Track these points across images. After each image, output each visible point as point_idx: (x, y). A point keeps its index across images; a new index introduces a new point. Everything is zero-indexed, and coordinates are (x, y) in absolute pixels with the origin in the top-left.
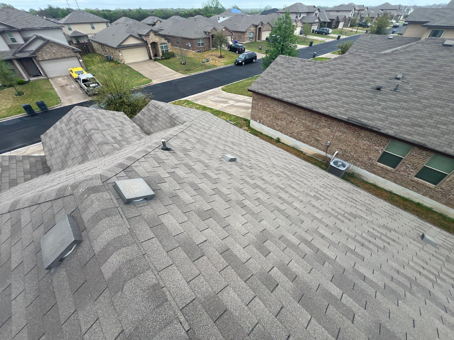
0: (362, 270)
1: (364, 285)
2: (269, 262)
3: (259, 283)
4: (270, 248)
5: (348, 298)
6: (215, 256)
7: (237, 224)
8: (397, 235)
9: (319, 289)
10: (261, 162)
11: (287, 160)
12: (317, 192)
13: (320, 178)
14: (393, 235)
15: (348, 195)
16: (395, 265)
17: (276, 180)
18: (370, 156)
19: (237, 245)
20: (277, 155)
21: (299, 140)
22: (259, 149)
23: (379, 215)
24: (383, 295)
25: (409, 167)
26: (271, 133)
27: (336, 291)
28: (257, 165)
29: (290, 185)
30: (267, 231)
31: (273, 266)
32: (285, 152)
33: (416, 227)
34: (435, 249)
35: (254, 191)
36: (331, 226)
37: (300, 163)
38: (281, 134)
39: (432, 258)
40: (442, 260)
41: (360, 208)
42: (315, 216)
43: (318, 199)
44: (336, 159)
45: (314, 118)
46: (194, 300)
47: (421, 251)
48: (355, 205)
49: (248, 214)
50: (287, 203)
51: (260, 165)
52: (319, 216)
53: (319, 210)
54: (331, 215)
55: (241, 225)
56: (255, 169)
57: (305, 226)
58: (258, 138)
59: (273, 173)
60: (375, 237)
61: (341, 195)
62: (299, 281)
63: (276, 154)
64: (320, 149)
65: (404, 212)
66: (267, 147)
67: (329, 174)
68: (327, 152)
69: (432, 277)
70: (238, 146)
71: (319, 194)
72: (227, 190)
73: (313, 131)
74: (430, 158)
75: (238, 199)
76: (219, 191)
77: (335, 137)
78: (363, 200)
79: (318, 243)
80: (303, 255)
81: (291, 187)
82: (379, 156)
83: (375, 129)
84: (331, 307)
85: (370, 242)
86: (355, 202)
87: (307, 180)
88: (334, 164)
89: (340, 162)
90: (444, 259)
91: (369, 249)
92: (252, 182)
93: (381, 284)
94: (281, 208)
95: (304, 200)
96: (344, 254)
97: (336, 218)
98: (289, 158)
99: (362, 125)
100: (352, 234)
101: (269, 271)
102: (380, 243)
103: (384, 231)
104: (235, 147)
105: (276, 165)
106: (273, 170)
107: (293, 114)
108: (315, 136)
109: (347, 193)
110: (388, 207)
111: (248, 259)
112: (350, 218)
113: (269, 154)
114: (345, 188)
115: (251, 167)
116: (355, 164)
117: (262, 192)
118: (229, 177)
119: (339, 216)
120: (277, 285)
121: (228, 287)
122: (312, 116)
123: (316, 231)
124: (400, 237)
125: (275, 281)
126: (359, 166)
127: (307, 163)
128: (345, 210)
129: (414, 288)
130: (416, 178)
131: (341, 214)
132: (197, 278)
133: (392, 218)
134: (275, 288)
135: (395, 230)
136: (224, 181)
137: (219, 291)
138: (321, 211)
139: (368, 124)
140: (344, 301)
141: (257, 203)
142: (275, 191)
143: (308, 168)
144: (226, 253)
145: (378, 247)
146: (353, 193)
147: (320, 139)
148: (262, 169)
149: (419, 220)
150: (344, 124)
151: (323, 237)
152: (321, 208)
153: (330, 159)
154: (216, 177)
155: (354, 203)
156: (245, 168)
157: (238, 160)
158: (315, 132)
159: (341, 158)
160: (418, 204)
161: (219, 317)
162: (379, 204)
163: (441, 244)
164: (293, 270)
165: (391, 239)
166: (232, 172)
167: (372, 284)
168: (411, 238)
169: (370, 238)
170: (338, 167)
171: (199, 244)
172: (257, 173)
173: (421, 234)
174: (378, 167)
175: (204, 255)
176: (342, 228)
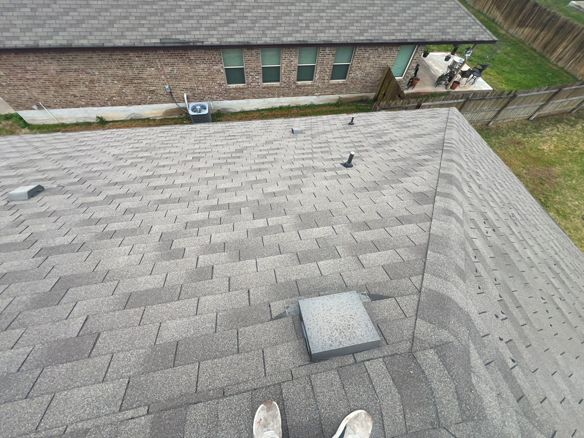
0: (270, 190)
1: (276, 200)
2: (190, 258)
3: (194, 284)
4: (182, 246)
5: (272, 219)
6: (118, 319)
7: (120, 260)
8: (278, 142)
9: (249, 235)
10: (93, 164)
11: (133, 139)
12: (193, 153)
13: (187, 135)
14: (276, 145)
15: (224, 135)
16: (288, 166)
17: (134, 172)
18: (218, 82)
19: (139, 279)
20: (112, 140)
21: (129, 103)
22: (74, 149)
23: (258, 135)
24: (292, 194)
25: (253, 75)
26: (78, 116)
27: (260, 223)
28: (90, 171)
29: (158, 166)
30: (165, 233)
31: (197, 257)
32: (121, 130)
33: (285, 127)
34: (303, 135)
35: (113, 206)
36: (227, 174)
37: (152, 133)
38: (95, 108)
39: (305, 143)
40: (309, 140)
41: (241, 140)
42: (207, 178)
43: (198, 159)
44: (192, 104)
45: (119, 59)
46: (129, 383)
47: (297, 143)
48: (236, 141)
49: (126, 238)
50: (168, 187)
51: (94, 169)
52: (210, 174)
53: (207, 169)
54: (220, 165)
55: (126, 257)
56: (90, 179)
57: (203, 194)
58: (60, 133)
59: (123, 167)
60: (265, 156)
61: (219, 140)
62: (230, 245)
63: (109, 140)
64: (166, 102)
65: (273, 120)
66: (86, 139)
67: (194, 126)
68: (176, 103)
69: (310, 156)
70: (29, 165)
71: (197, 153)
72: (66, 237)
73: (136, 81)
74: (260, 55)
75: (95, 232)
76: (52, 248)
77: (168, 77)
78: (240, 131)
79: (225, 199)
80: (219, 221)
81: (160, 166)
82: (224, 76)
83: (198, 44)
84: (264, 237)
85: (263, 163)
86: (234, 137)
87: (174, 147)
88: (195, 112)
89: (197, 105)
90: (310, 138)
91: (266, 169)
92: (101, 198)
93: (286, 188)
94: (165, 198)
95: (185, 171)
96: (251, 189)
97: (228, 165)
98: (133, 135)
99: (182, 45)
100: (248, 168)
101: (197, 265)
102: (270, 158)
103: (268, 147)
104: (21, 171)
105: (120, 154)
106: (121, 163)
107: (83, 67)
108: (144, 86)
109: (222, 134)
110: (261, 124)
111: (164, 279)
112: (238, 155)
113: (99, 146)
114: (218, 130)
115: (82, 181)
116: (213, 100)
117: (127, 199)
118: (53, 218)
119: (229, 161)
120: (213, 268)
121: (162, 325)
122: (114, 57)
123: (217, 190)
124: (280, 142)
125: (209, 267)
126: (217, 99)
127: (161, 128)
128: (230, 151)
129: (305, 172)
130: (264, 84)
131: (229, 158)
132: (112, 363)
133: (268, 132)
134: (212, 272)
135: (275, 140)
136: (48, 231)
137: (155, 339)
138: (209, 168)
139: (188, 40)
140: (270, 224)
141: (130, 216)
142: (144, 185)
143: (167, 133)
144: (130, 300)
145: (271, 162)
146: (228, 130)
147: (154, 88)
148: (101, 172)
149: (285, 120)
150: (163, 52)
151: (226, 190)
152: (208, 165)
153: (186, 109)
154: (24, 236)
155: (234, 139)
156: (72, 188)
157: (46, 185)
158: (139, 81)
159: (196, 100)
160: (281, 108)
161: (175, 356)
162: (254, 126)
163: (305, 129)
164: (219, 242)
165: (276, 149)
166: (53, 208)
167: (282, 193)
168: (287, 138)
169: (262, 161)
170: (200, 112)
171: (79, 332)
172: (99, 183)
173: (291, 130)
174: (232, 90)
175: (99, 334)
176: (237, 169)
